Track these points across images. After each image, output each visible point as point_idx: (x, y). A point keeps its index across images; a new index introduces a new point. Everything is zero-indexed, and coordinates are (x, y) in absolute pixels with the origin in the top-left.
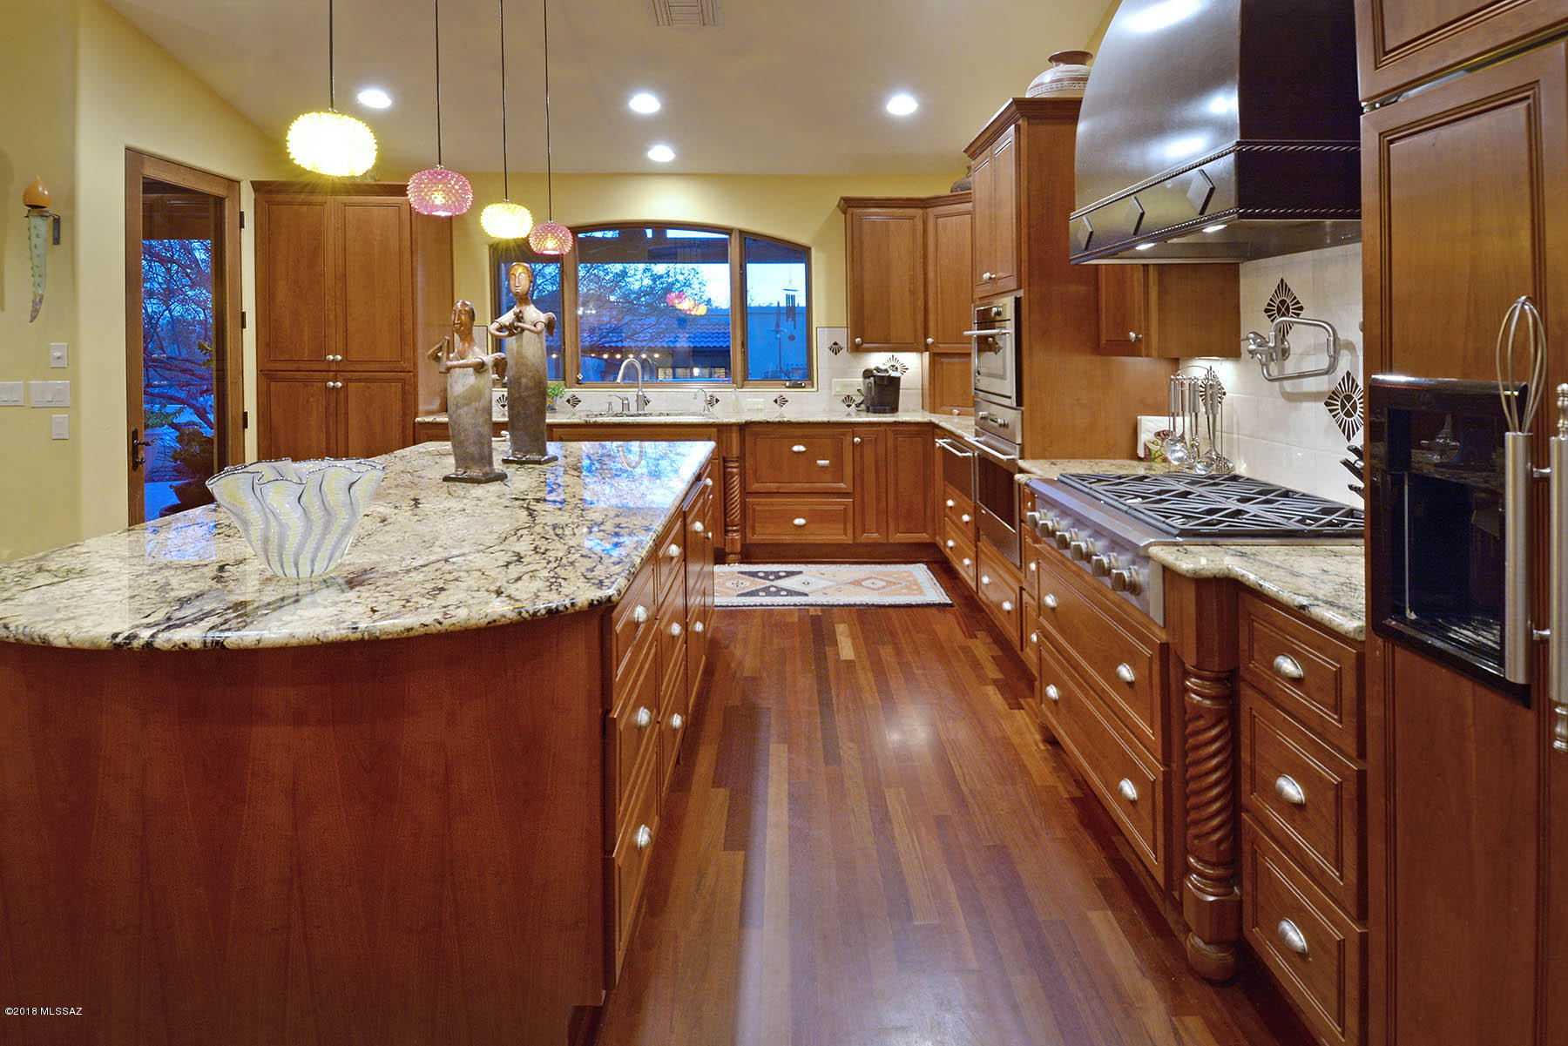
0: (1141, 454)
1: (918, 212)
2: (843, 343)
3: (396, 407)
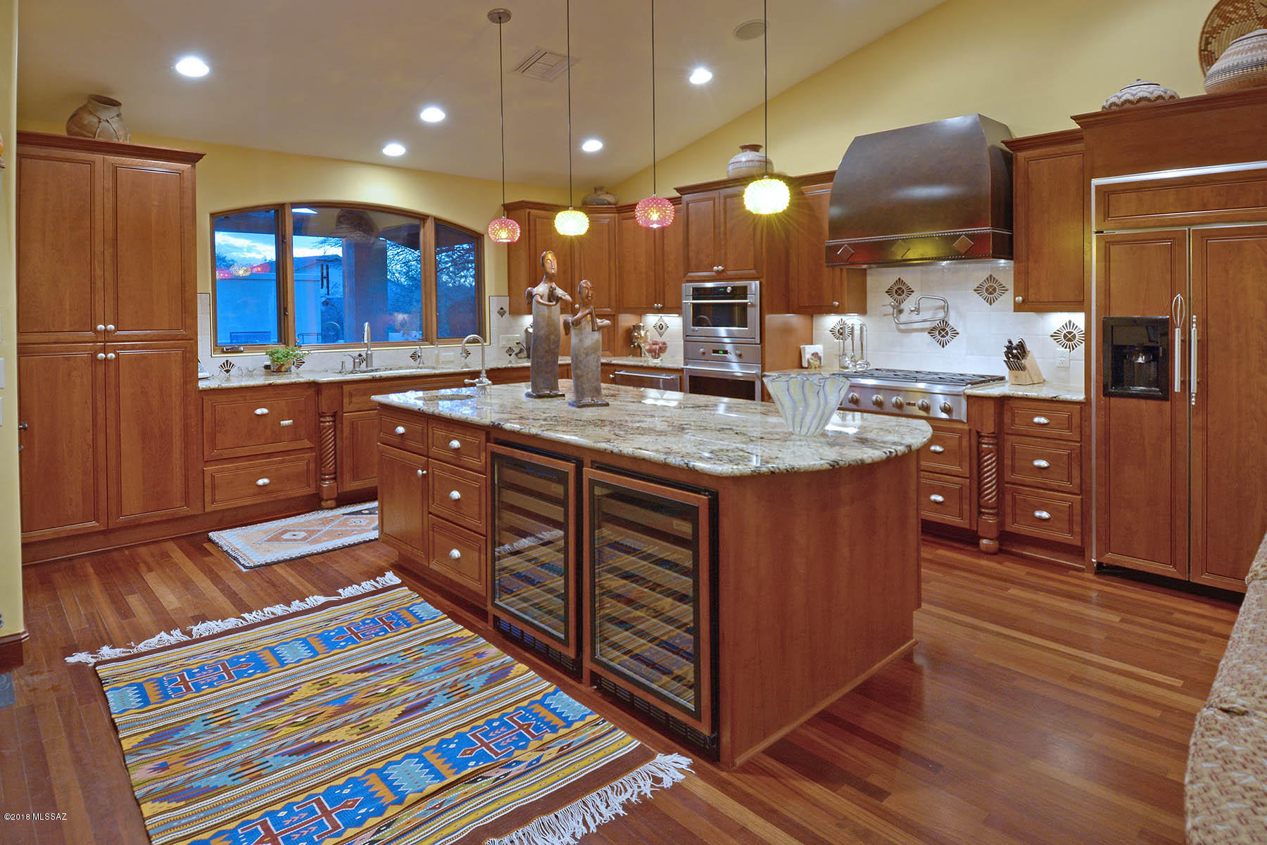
0: (805, 364)
2: (507, 309)
3: (176, 373)
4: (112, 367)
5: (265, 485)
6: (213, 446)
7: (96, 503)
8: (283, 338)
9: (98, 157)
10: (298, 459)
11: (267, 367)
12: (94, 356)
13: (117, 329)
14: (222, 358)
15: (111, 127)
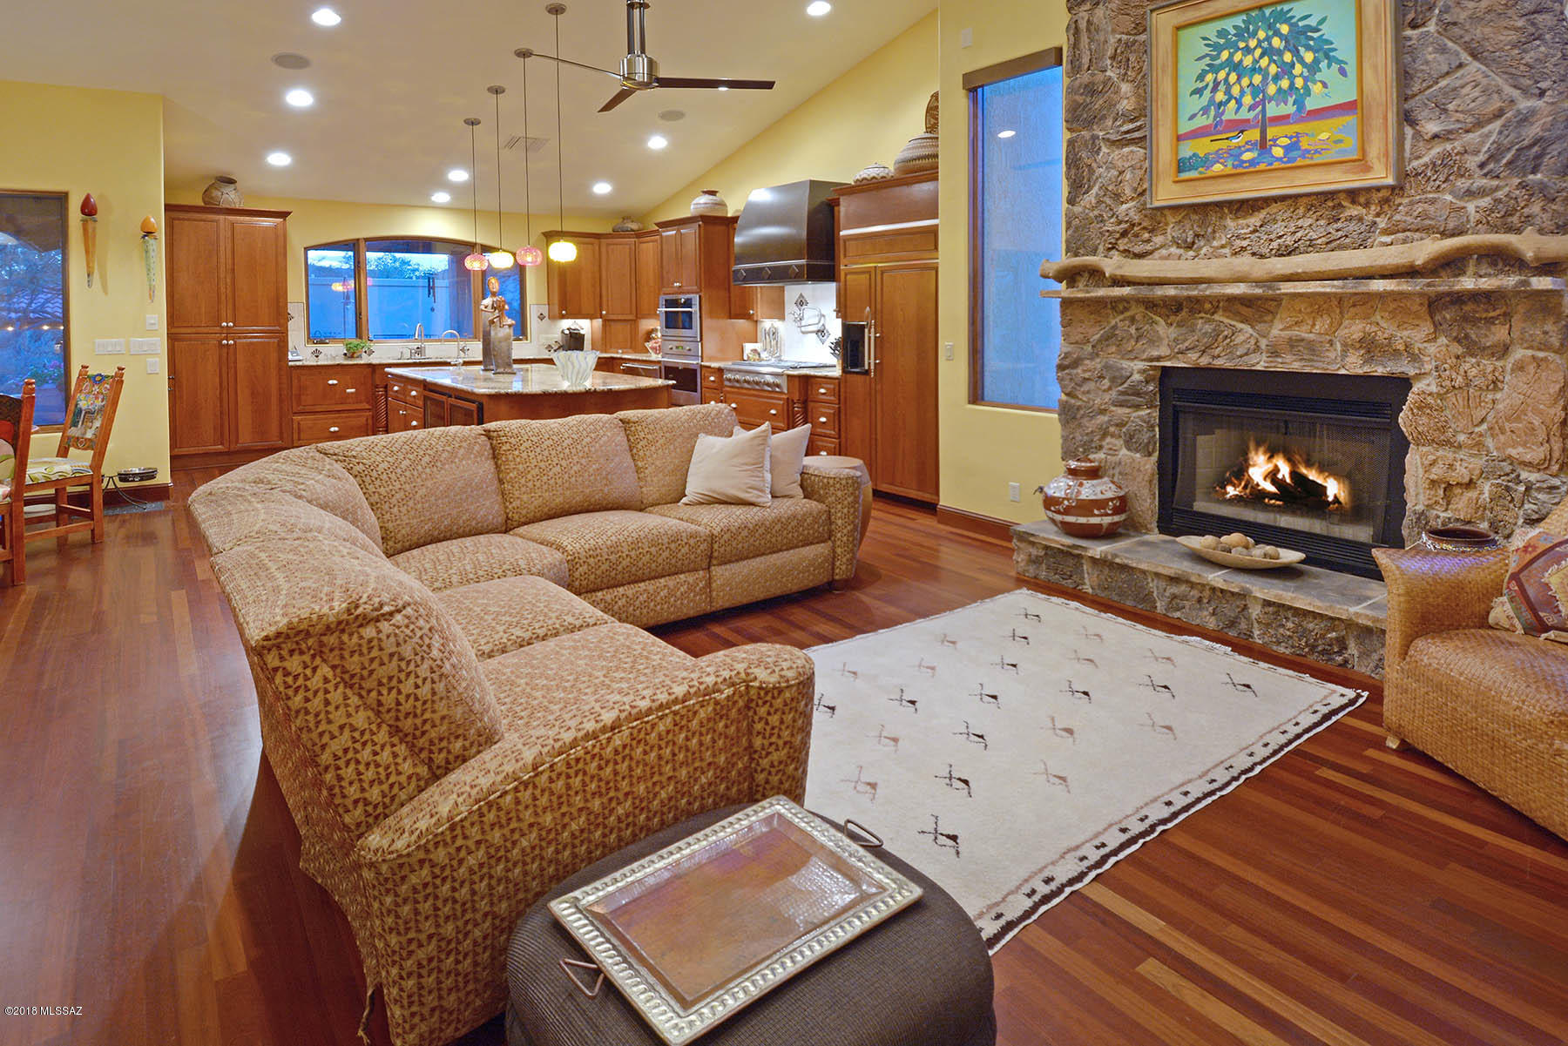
0: (745, 358)
1: (596, 241)
2: (546, 314)
3: (274, 356)
4: (232, 348)
5: (335, 432)
6: (299, 404)
7: (222, 434)
8: (359, 335)
9: (221, 217)
10: (360, 416)
11: (345, 354)
12: (220, 342)
13: (234, 325)
14: (313, 347)
15: (230, 197)
